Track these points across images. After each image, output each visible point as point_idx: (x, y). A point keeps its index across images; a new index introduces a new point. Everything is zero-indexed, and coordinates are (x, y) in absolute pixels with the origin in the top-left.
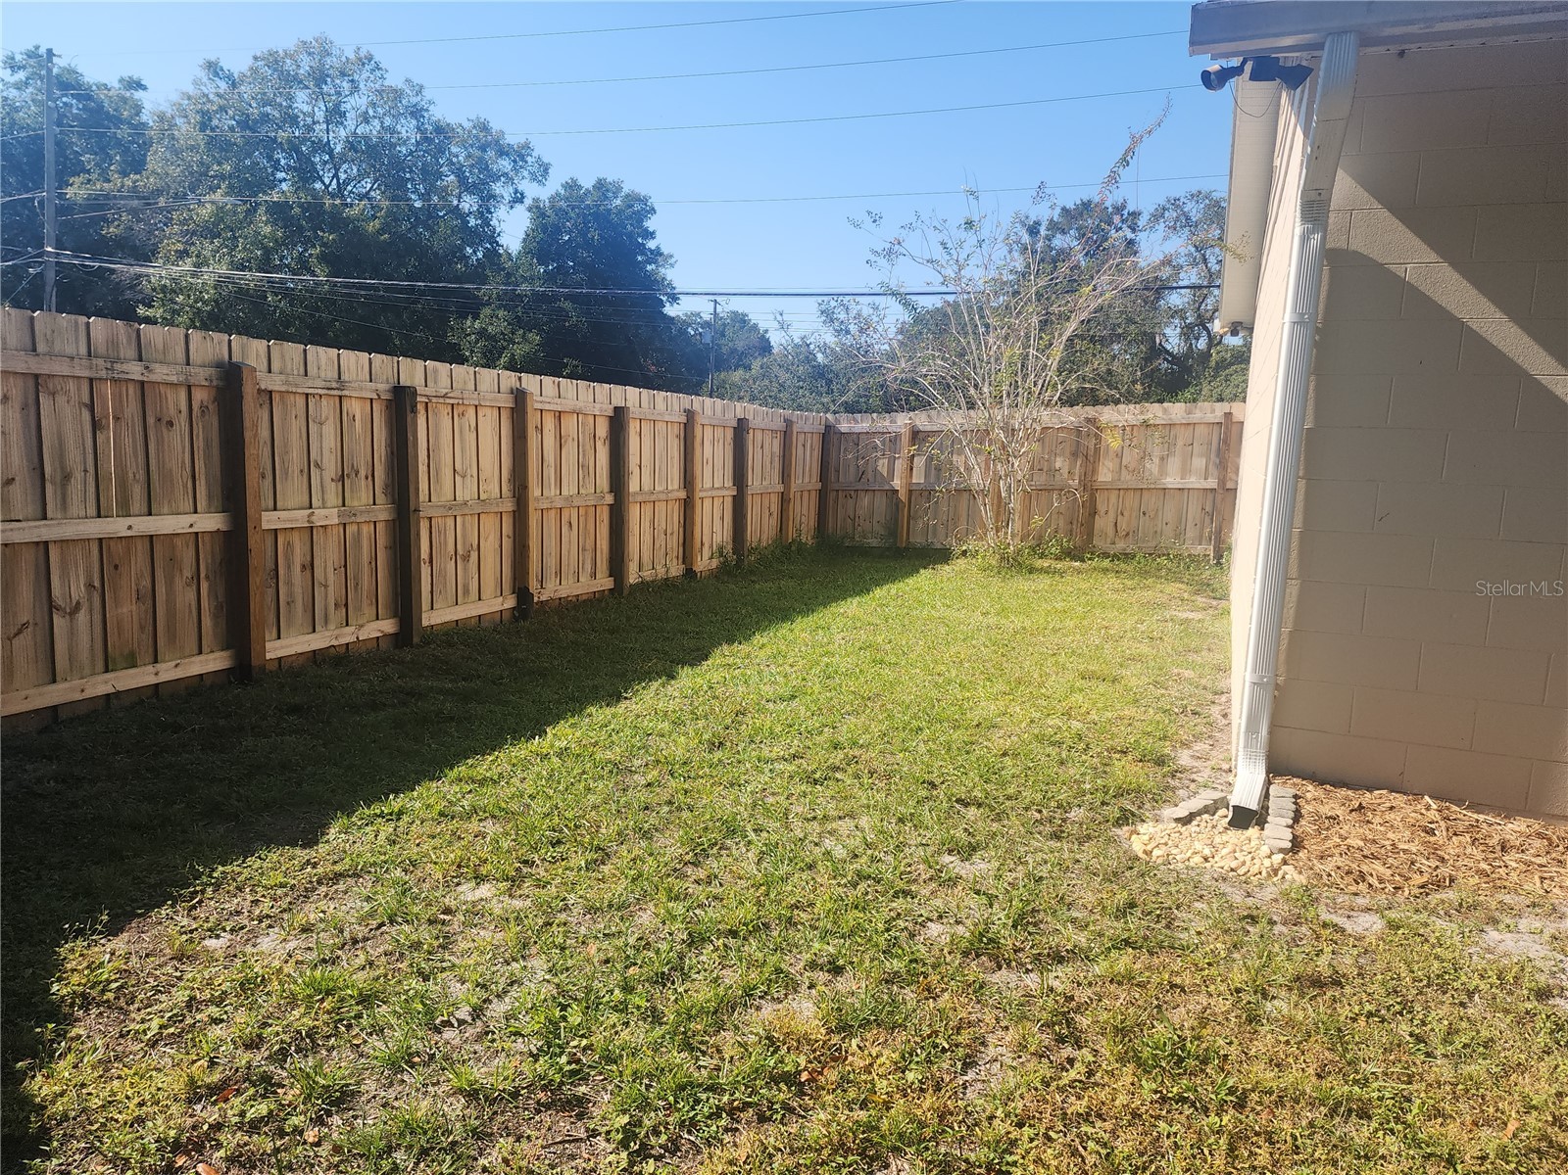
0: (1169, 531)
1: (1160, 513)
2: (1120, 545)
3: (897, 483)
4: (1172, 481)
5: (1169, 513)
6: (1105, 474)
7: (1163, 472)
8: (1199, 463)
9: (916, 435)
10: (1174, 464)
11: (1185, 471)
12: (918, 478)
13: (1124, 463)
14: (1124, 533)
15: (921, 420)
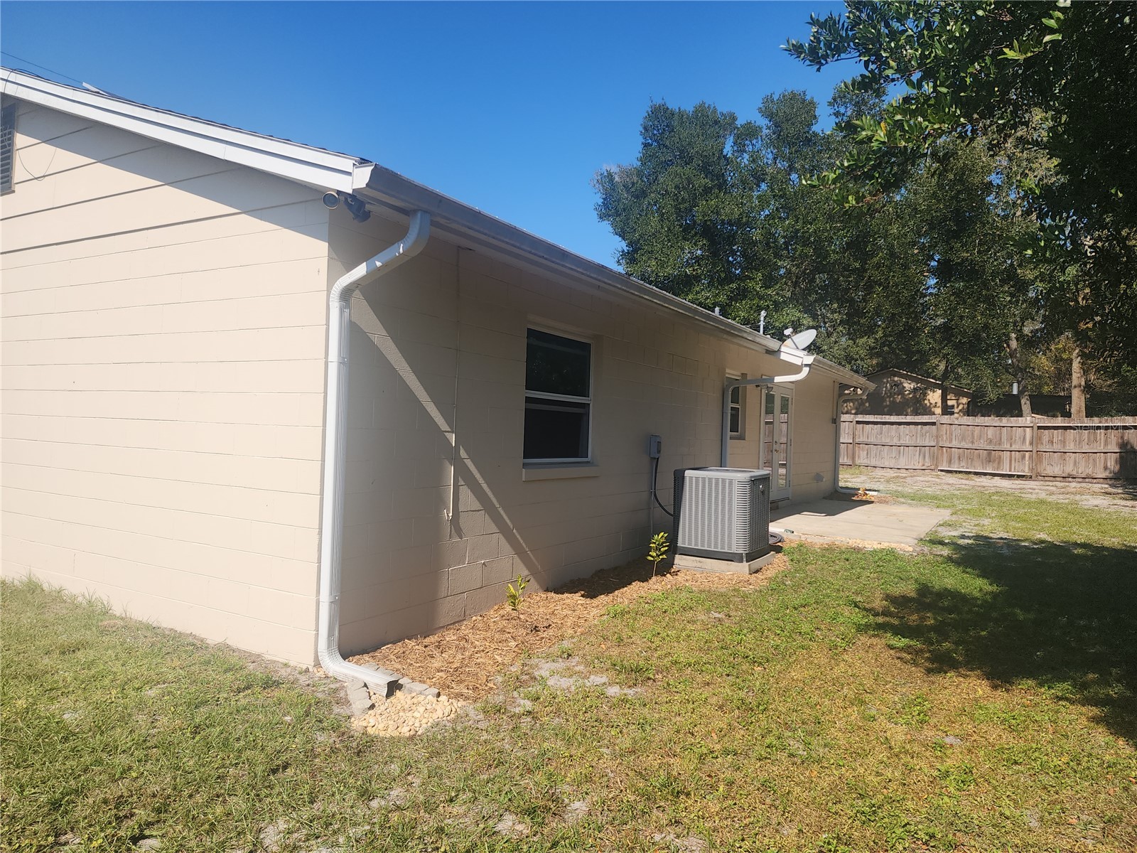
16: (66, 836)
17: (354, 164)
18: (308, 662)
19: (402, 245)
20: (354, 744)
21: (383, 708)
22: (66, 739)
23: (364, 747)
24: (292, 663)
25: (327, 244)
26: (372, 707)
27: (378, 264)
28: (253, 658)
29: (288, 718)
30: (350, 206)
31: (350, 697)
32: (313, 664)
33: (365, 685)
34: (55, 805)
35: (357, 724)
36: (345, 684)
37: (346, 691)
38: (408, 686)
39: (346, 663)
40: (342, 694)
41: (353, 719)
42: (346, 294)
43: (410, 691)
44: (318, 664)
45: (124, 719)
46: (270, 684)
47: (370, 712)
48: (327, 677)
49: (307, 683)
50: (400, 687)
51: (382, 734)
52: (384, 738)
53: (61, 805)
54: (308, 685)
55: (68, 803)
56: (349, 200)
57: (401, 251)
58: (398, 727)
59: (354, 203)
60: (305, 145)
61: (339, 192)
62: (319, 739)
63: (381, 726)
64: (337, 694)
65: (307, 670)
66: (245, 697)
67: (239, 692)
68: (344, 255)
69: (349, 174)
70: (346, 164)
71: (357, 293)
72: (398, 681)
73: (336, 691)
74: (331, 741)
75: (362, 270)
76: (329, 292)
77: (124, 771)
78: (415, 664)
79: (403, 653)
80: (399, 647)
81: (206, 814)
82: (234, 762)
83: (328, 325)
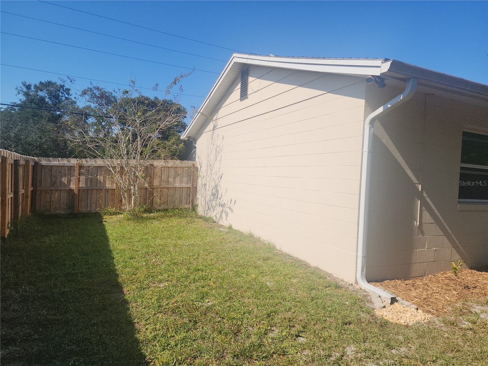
0: (177, 201)
1: (174, 195)
2: (162, 207)
3: (73, 186)
4: (177, 185)
5: (177, 196)
6: (156, 183)
7: (175, 182)
8: (185, 179)
9: (81, 167)
10: (178, 179)
11: (181, 182)
12: (82, 185)
13: (162, 179)
14: (163, 202)
15: (84, 162)
16: (273, 328)
17: (382, 62)
18: (353, 281)
19: (402, 96)
20: (379, 322)
21: (389, 309)
22: (269, 292)
23: (384, 324)
24: (345, 280)
25: (364, 100)
26: (384, 307)
27: (389, 106)
28: (329, 275)
29: (347, 303)
30: (377, 82)
31: (373, 300)
32: (354, 282)
33: (380, 297)
34: (269, 315)
35: (378, 313)
36: (370, 294)
37: (371, 297)
38: (401, 301)
39: (369, 285)
40: (369, 298)
41: (375, 311)
42: (372, 122)
43: (402, 304)
44: (356, 283)
45: (287, 289)
46: (338, 287)
47: (383, 309)
48: (361, 289)
49: (353, 290)
50: (397, 301)
51: (391, 321)
52: (392, 323)
53: (270, 316)
54: (353, 291)
55: (273, 316)
56: (377, 79)
57: (401, 98)
58: (398, 319)
60: (358, 58)
61: (373, 76)
62: (362, 315)
63: (390, 317)
64: (366, 298)
65: (352, 284)
66: (329, 290)
67: (326, 288)
68: (371, 106)
69: (380, 67)
70: (378, 63)
71: (377, 121)
72: (396, 298)
73: (366, 296)
74: (368, 317)
75: (381, 110)
76: (364, 121)
77: (289, 309)
78: (402, 292)
79: (396, 285)
80: (393, 283)
81: (321, 334)
82: (328, 316)
83: (363, 135)
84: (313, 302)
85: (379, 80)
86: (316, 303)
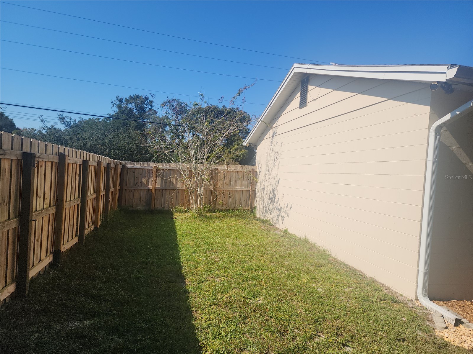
0: (237, 202)
1: (235, 197)
2: (224, 208)
3: (151, 187)
4: (238, 188)
5: (238, 198)
6: (219, 185)
7: (236, 185)
8: (245, 183)
9: (158, 170)
10: (239, 183)
11: (242, 185)
12: (158, 185)
13: (225, 182)
14: (225, 203)
15: (160, 165)
16: (320, 333)
17: (448, 68)
18: (413, 297)
19: (472, 102)
20: (437, 342)
21: (452, 330)
22: (318, 298)
23: (443, 346)
24: (404, 295)
25: (429, 107)
26: (446, 328)
27: (458, 113)
28: (386, 288)
29: (403, 319)
30: (443, 88)
31: (434, 319)
32: (415, 298)
33: (442, 316)
34: (316, 321)
35: (438, 333)
36: (431, 313)
37: (432, 316)
38: (467, 324)
39: (431, 303)
40: (430, 317)
41: (436, 330)
42: (438, 130)
43: (468, 327)
44: (417, 299)
45: (338, 297)
46: (394, 301)
47: (445, 330)
48: (421, 306)
49: (412, 306)
50: (462, 323)
51: (452, 343)
52: (453, 346)
53: (318, 321)
54: (413, 307)
55: (321, 321)
56: (443, 85)
57: (472, 104)
58: (461, 343)
59: (447, 86)
60: (422, 64)
61: (438, 82)
62: (419, 334)
63: (452, 339)
64: (427, 316)
65: (412, 300)
66: (384, 303)
67: (381, 301)
68: (437, 113)
69: (445, 73)
70: (444, 68)
71: (444, 128)
72: (461, 319)
73: (426, 314)
74: (425, 337)
75: (448, 117)
76: (429, 128)
77: (338, 317)
78: (470, 314)
79: (464, 306)
80: (460, 303)
81: (370, 346)
82: (380, 330)
83: (428, 144)
84: (365, 314)
85: (445, 86)
86: (368, 315)
